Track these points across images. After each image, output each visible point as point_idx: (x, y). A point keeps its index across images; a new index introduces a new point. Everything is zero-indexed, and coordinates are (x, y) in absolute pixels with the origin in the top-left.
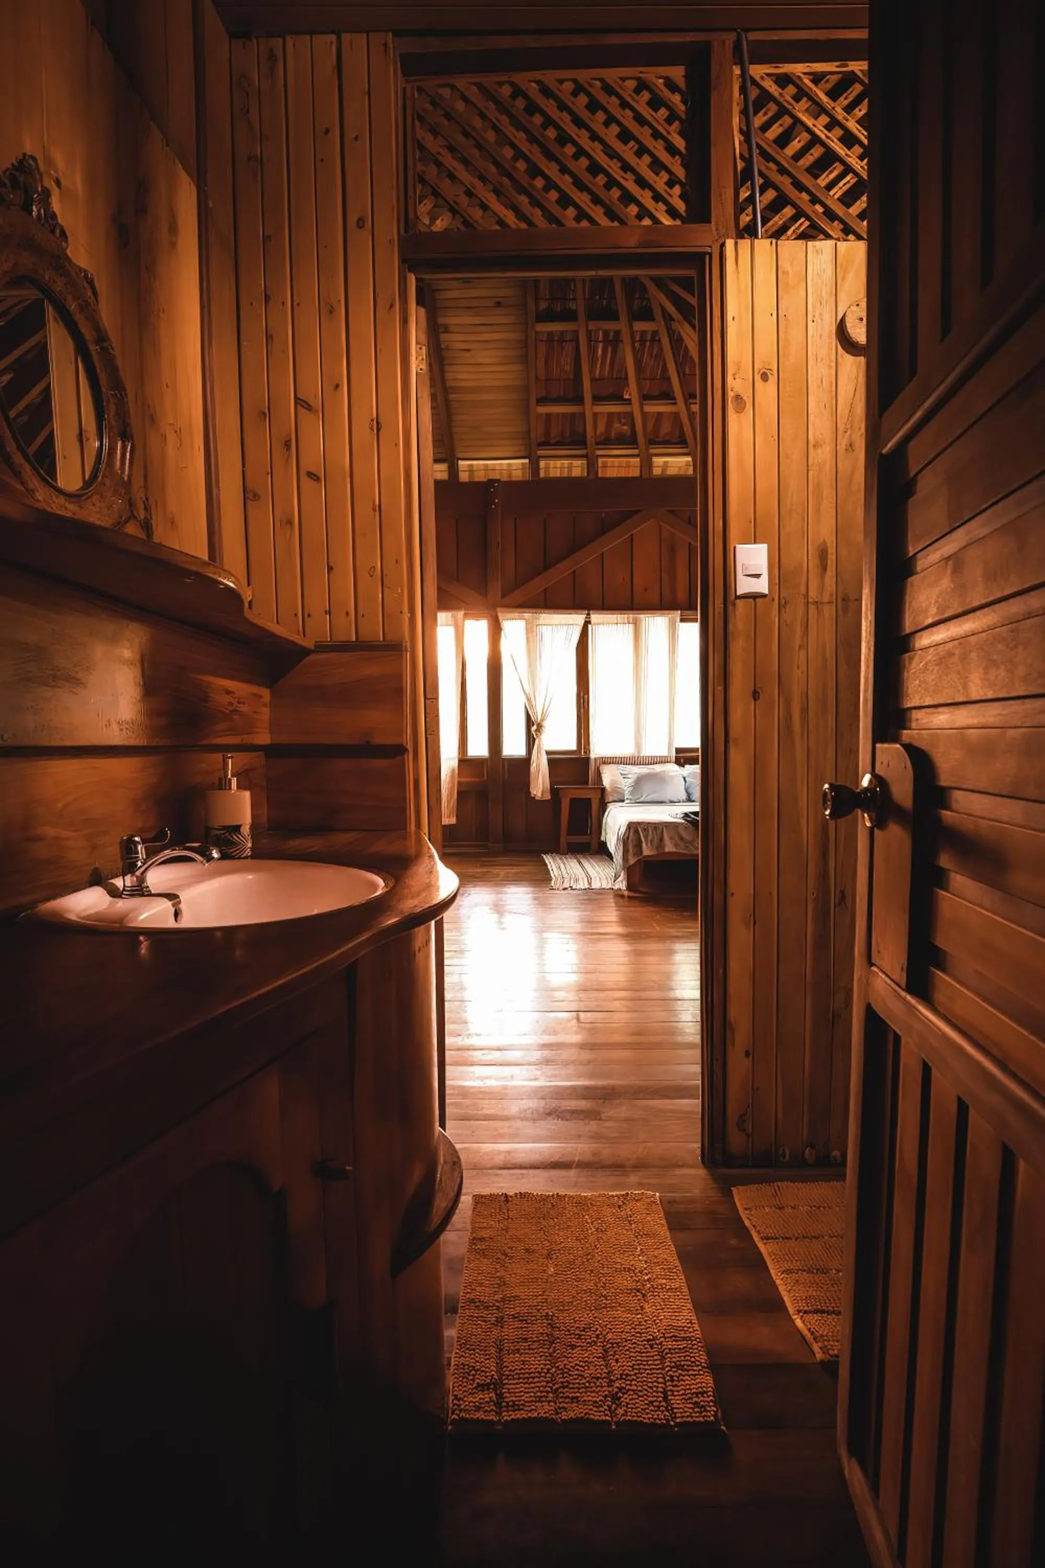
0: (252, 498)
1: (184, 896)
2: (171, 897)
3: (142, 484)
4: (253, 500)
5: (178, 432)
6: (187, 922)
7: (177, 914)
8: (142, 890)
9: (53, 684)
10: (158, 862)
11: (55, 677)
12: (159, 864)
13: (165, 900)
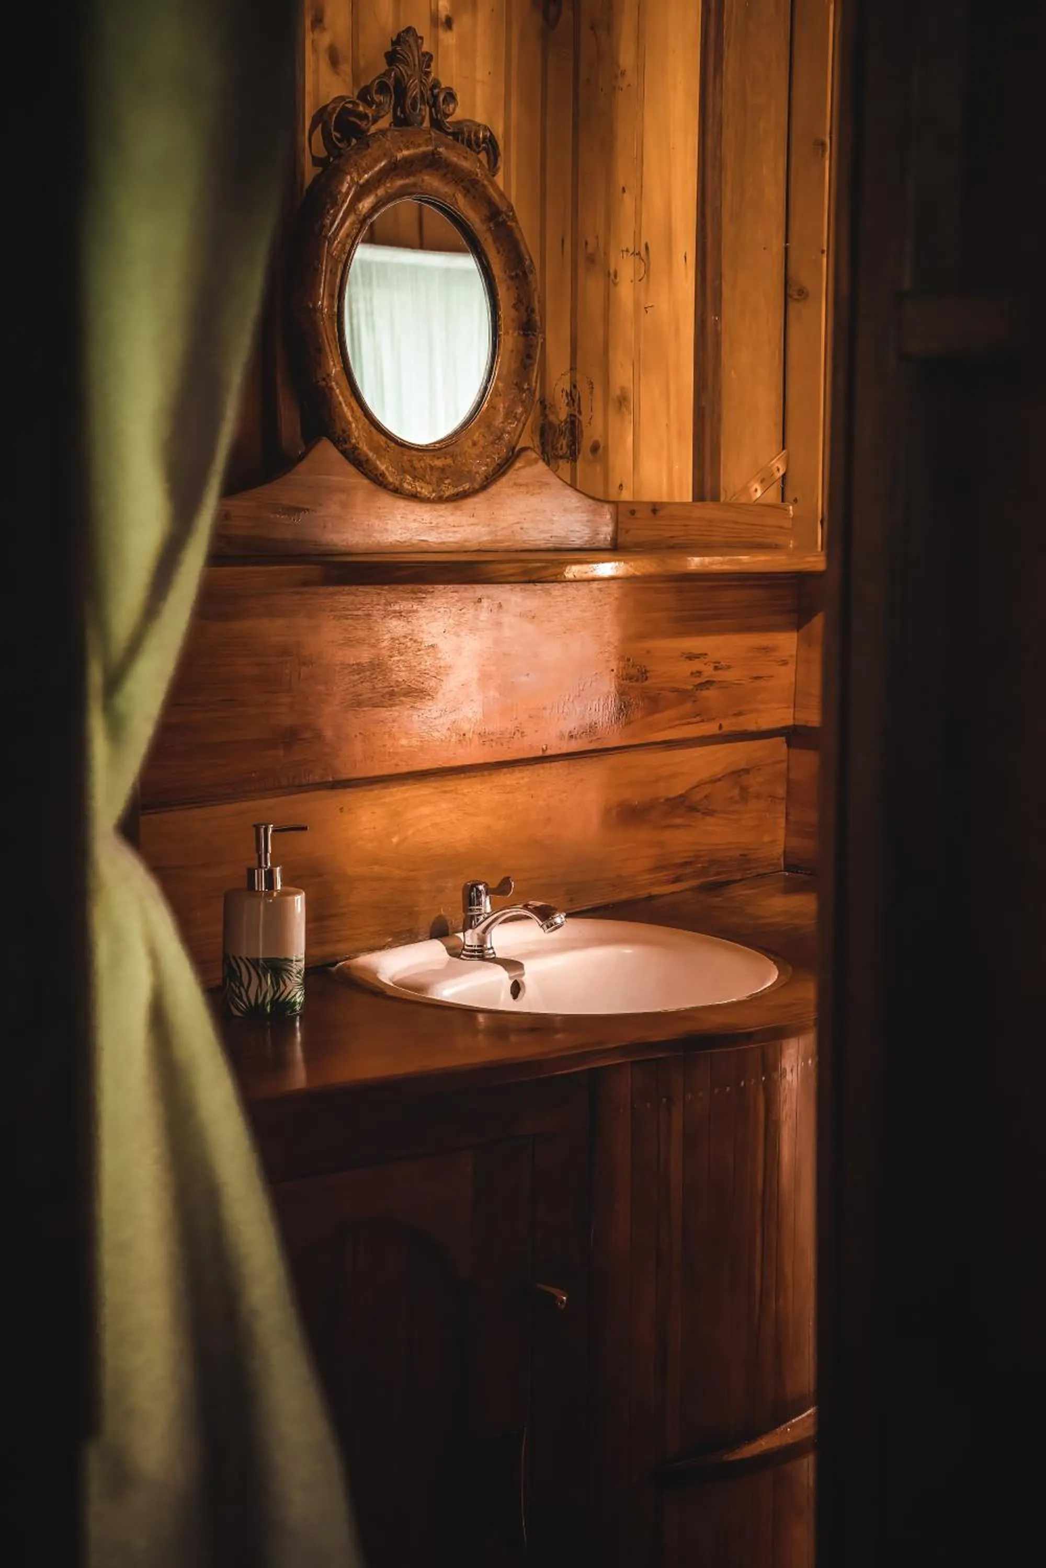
0: (796, 297)
1: (530, 967)
2: (511, 965)
3: (567, 367)
4: (797, 300)
5: (643, 253)
6: (530, 1003)
7: (516, 989)
8: (482, 951)
9: (391, 702)
10: (500, 920)
11: (392, 694)
12: (505, 921)
13: (500, 968)
